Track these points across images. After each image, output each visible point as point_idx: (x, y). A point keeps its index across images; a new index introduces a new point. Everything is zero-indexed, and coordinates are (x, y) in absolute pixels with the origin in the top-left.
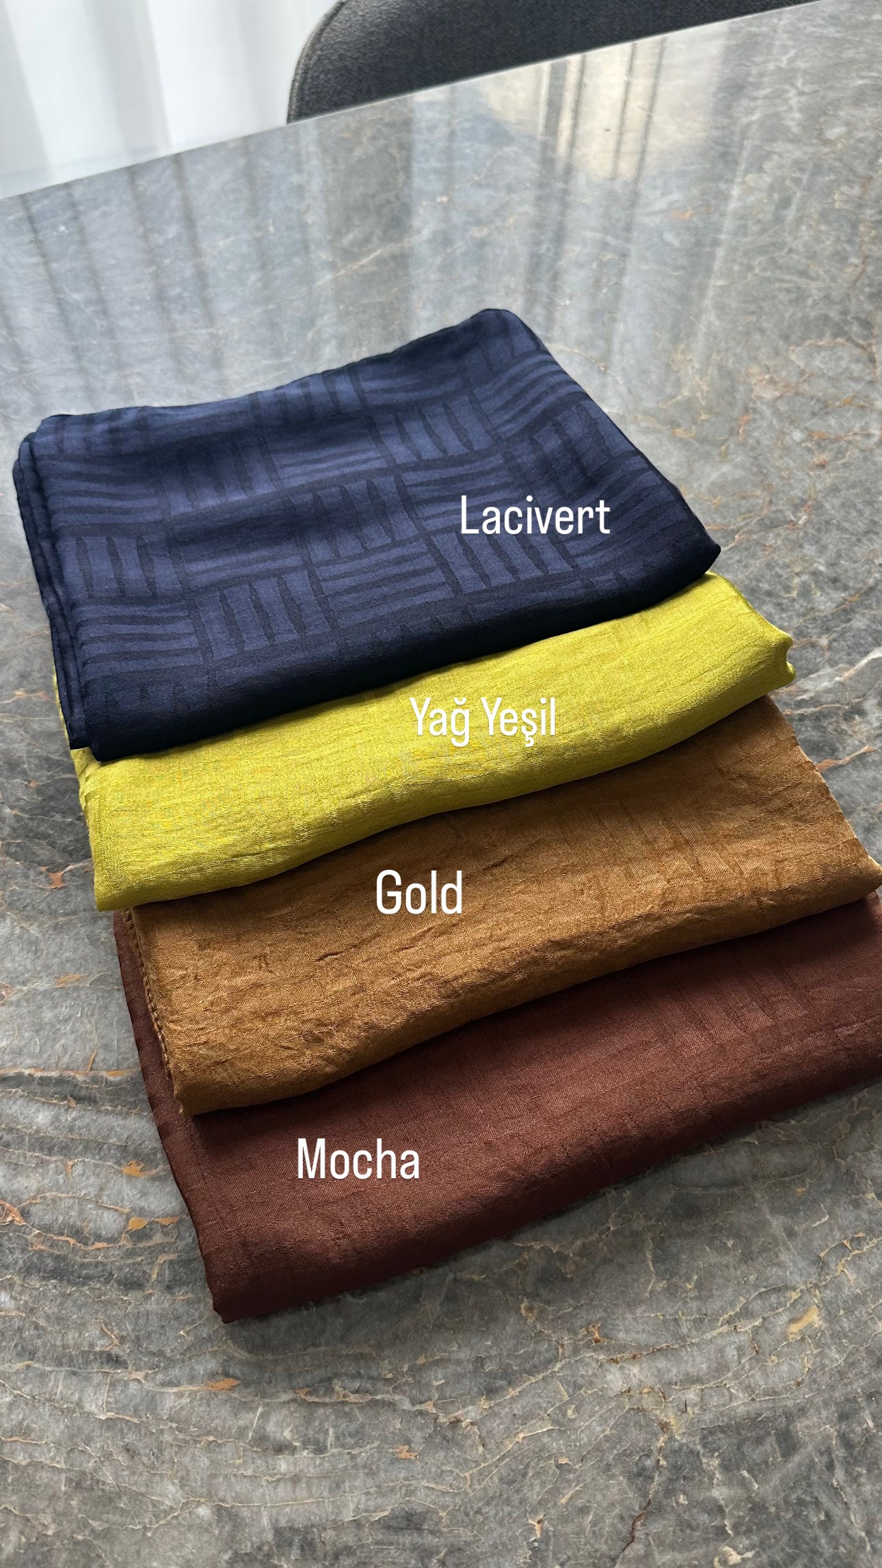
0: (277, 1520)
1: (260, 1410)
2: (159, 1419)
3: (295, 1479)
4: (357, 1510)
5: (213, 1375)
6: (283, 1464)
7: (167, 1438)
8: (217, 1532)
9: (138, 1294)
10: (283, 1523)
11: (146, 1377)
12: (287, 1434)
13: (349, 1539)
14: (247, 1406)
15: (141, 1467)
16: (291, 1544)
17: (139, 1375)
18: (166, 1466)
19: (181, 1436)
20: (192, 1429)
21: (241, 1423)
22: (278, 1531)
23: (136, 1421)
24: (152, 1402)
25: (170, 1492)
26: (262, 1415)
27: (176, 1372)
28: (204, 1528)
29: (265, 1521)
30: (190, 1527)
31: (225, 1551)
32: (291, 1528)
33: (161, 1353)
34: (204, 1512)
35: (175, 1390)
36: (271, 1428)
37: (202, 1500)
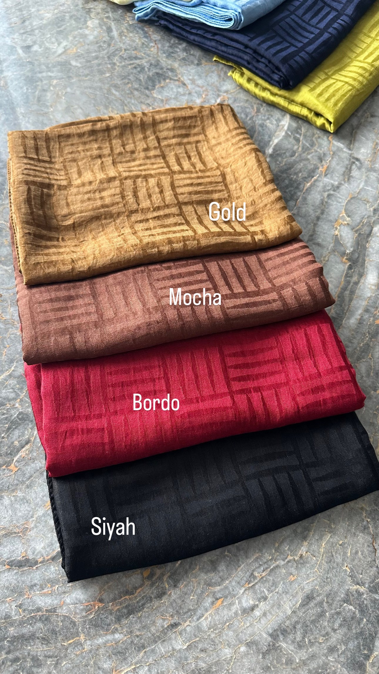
0: (268, 632)
1: (237, 601)
2: (205, 632)
3: (265, 614)
4: (291, 608)
5: (213, 603)
6: (257, 613)
7: (213, 636)
8: (252, 652)
9: (166, 596)
10: (271, 631)
11: (190, 622)
12: (252, 602)
13: (295, 619)
14: (231, 604)
15: (211, 653)
16: (278, 636)
17: (188, 623)
18: (219, 645)
19: (217, 631)
20: (219, 626)
21: (233, 611)
22: (271, 635)
23: (198, 639)
24: (198, 628)
25: (227, 652)
26: (239, 603)
27: (199, 612)
28: (246, 654)
29: (265, 635)
30: (242, 658)
31: (259, 655)
32: (275, 631)
33: (189, 610)
34: (243, 649)
35: (204, 618)
36: (245, 605)
37: (240, 646)
